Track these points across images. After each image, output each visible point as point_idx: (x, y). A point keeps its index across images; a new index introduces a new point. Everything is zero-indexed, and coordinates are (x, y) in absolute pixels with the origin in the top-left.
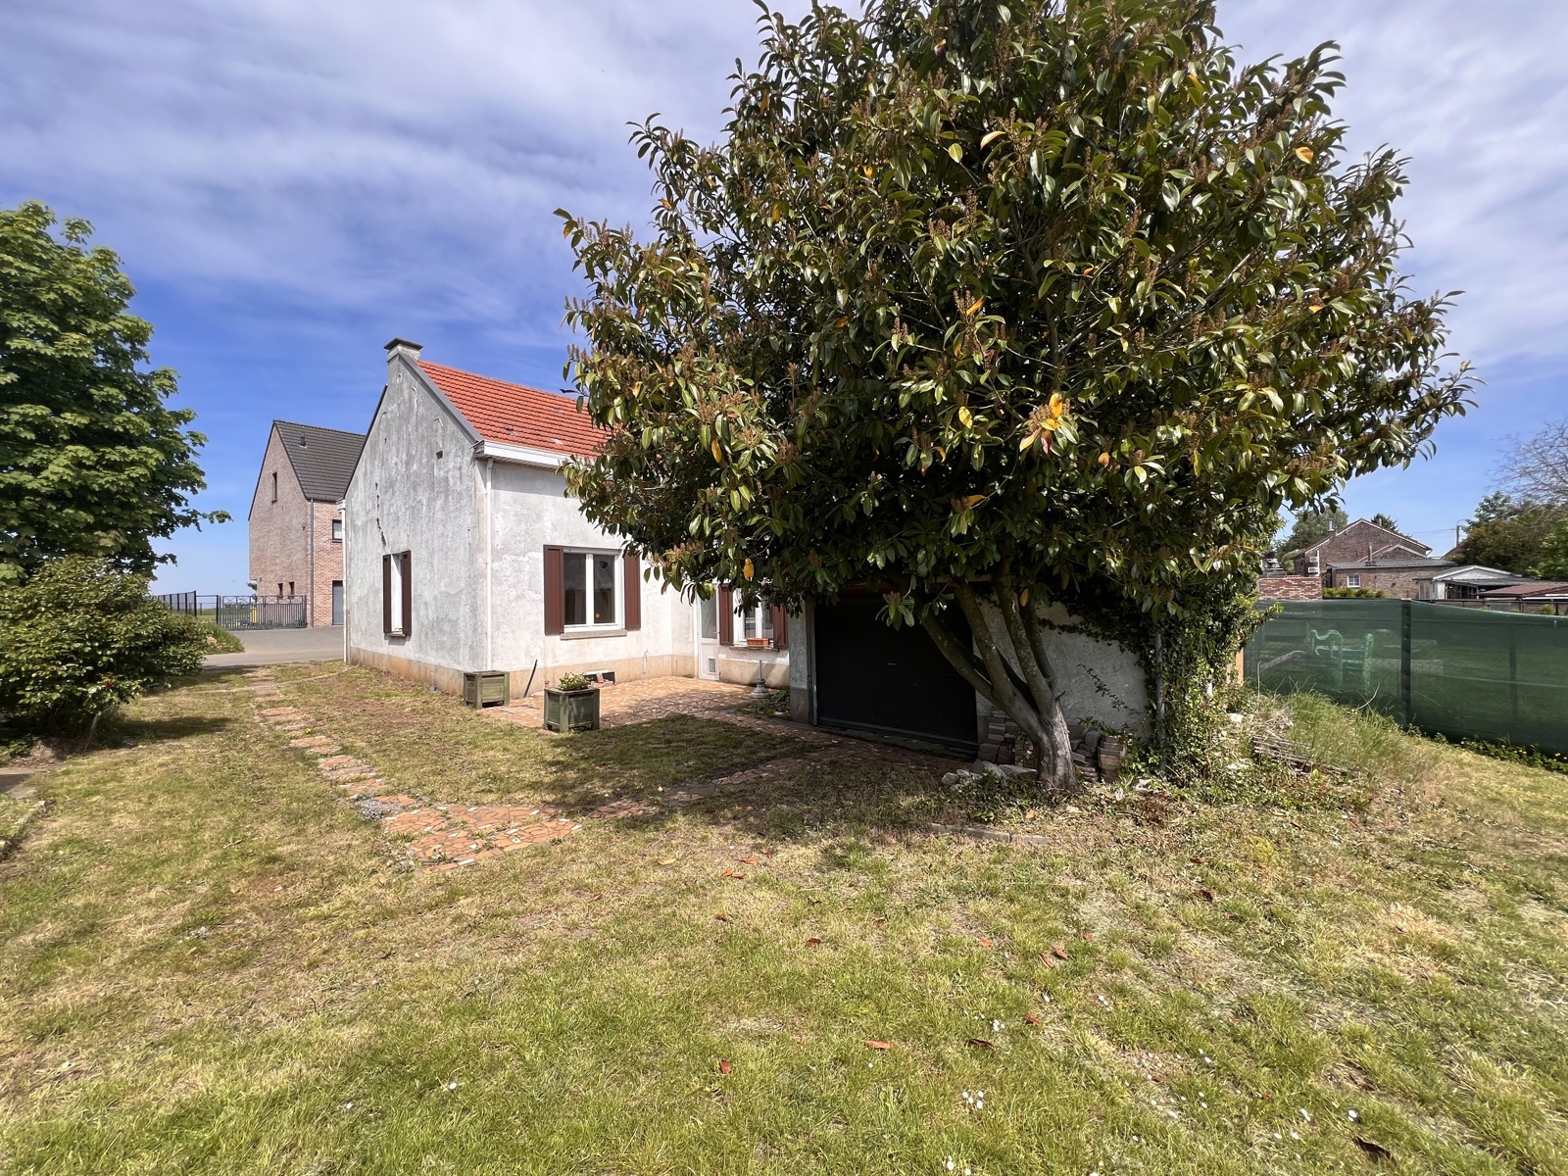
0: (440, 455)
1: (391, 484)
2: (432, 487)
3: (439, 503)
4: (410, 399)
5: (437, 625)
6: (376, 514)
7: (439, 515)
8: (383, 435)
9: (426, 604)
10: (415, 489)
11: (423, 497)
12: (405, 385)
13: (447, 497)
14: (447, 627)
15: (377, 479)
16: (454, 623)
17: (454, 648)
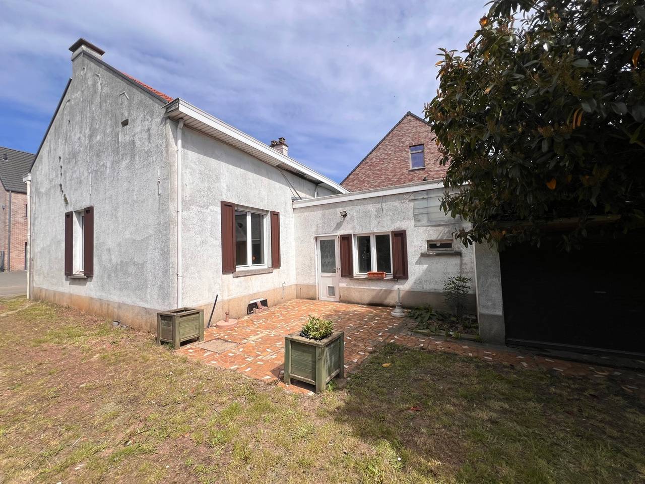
0: (125, 123)
1: (74, 155)
2: (116, 151)
3: (124, 163)
4: (94, 85)
5: (121, 268)
6: (59, 180)
7: (124, 174)
8: (66, 118)
9: (109, 250)
10: (98, 155)
11: (107, 160)
12: (89, 75)
13: (133, 157)
14: (132, 269)
15: (60, 154)
16: (141, 267)
17: (141, 287)
